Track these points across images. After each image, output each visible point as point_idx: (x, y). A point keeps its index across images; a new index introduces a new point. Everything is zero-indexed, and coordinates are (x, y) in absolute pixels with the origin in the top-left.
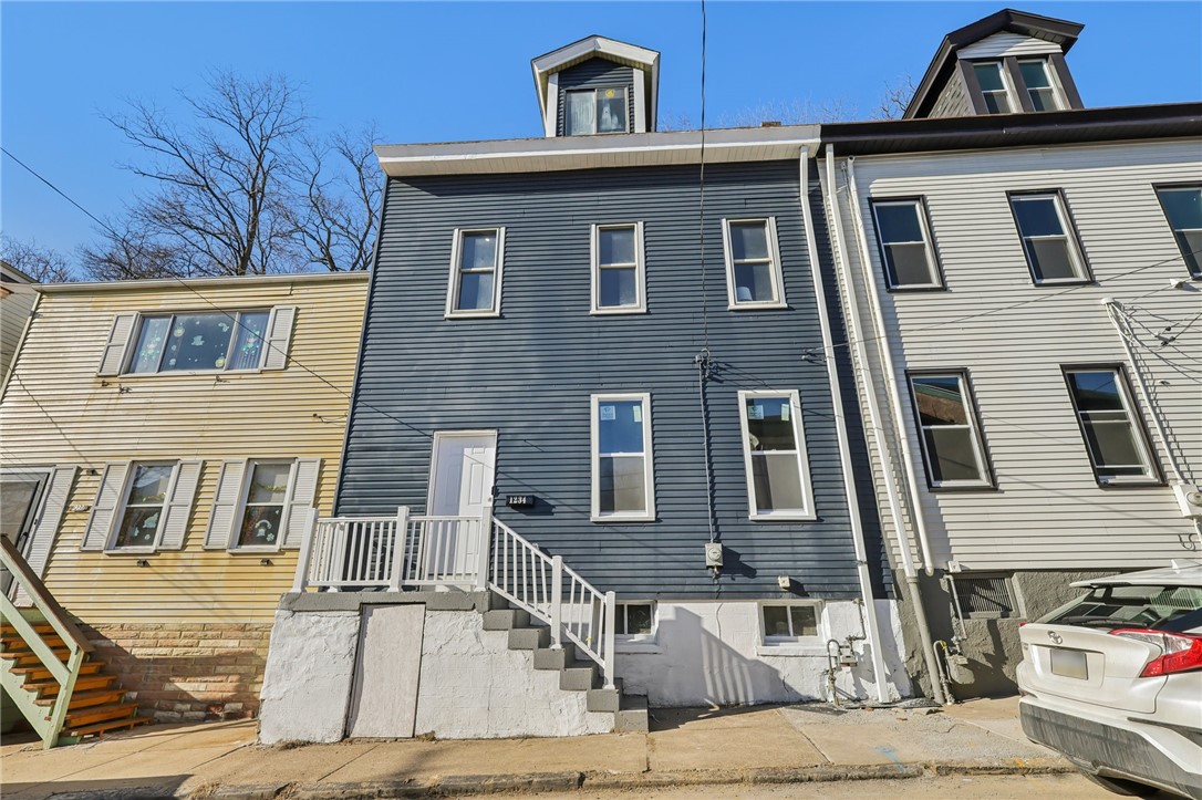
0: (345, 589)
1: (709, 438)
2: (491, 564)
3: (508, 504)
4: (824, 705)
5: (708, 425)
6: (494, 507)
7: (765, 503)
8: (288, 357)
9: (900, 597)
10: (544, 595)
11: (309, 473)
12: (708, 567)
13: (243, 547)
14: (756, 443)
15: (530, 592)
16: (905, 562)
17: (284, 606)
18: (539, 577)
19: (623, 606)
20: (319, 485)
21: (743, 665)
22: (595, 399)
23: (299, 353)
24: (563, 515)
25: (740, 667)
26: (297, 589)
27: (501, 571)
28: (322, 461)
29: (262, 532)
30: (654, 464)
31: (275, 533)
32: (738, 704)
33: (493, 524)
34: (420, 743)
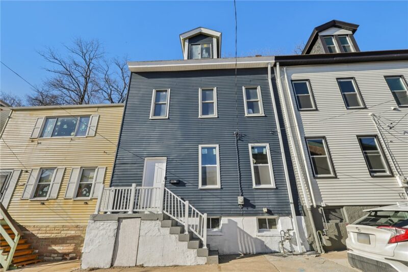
0: (113, 213)
1: (239, 160)
2: (164, 204)
3: (170, 183)
4: (279, 254)
5: (238, 155)
6: (165, 184)
7: (258, 182)
8: (96, 132)
9: (305, 215)
10: (182, 214)
12: (239, 205)
13: (78, 198)
14: (255, 162)
15: (177, 214)
16: (306, 203)
17: (92, 218)
18: (181, 208)
19: (209, 219)
20: (105, 176)
21: (252, 239)
22: (200, 146)
23: (100, 131)
24: (189, 187)
26: (96, 213)
27: (167, 206)
28: (107, 168)
29: (85, 192)
30: (220, 169)
31: (89, 193)
32: (250, 254)
33: (165, 190)
34: (138, 268)
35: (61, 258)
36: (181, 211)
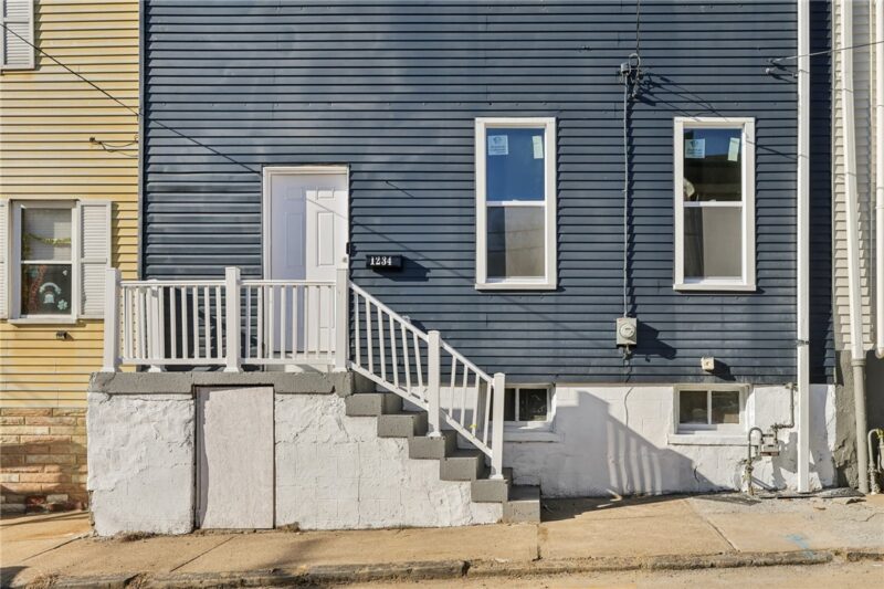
0: (170, 368)
1: (631, 182)
2: (351, 340)
3: (369, 266)
4: (736, 495)
5: (631, 165)
6: (351, 270)
7: (695, 269)
8: (37, 49)
9: (840, 382)
10: (418, 375)
11: (99, 222)
12: (619, 346)
13: (29, 316)
14: (691, 192)
15: (402, 374)
16: (853, 341)
17: (97, 387)
18: (412, 356)
19: (514, 390)
20: (115, 238)
21: (654, 454)
22: (481, 124)
23: (52, 44)
24: (442, 280)
25: (650, 456)
26: (109, 368)
27: (363, 348)
28: (114, 205)
29: (49, 298)
30: (558, 217)
31: (67, 297)
32: (642, 494)
33: (351, 291)
34: (282, 534)
35: (21, 506)
36: (413, 365)
